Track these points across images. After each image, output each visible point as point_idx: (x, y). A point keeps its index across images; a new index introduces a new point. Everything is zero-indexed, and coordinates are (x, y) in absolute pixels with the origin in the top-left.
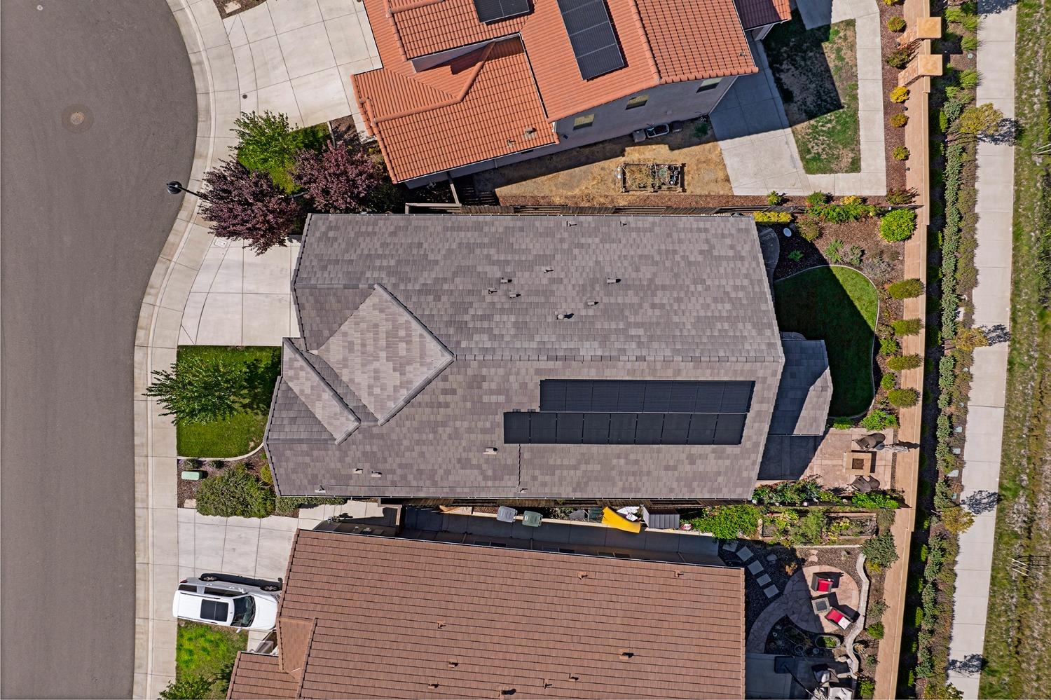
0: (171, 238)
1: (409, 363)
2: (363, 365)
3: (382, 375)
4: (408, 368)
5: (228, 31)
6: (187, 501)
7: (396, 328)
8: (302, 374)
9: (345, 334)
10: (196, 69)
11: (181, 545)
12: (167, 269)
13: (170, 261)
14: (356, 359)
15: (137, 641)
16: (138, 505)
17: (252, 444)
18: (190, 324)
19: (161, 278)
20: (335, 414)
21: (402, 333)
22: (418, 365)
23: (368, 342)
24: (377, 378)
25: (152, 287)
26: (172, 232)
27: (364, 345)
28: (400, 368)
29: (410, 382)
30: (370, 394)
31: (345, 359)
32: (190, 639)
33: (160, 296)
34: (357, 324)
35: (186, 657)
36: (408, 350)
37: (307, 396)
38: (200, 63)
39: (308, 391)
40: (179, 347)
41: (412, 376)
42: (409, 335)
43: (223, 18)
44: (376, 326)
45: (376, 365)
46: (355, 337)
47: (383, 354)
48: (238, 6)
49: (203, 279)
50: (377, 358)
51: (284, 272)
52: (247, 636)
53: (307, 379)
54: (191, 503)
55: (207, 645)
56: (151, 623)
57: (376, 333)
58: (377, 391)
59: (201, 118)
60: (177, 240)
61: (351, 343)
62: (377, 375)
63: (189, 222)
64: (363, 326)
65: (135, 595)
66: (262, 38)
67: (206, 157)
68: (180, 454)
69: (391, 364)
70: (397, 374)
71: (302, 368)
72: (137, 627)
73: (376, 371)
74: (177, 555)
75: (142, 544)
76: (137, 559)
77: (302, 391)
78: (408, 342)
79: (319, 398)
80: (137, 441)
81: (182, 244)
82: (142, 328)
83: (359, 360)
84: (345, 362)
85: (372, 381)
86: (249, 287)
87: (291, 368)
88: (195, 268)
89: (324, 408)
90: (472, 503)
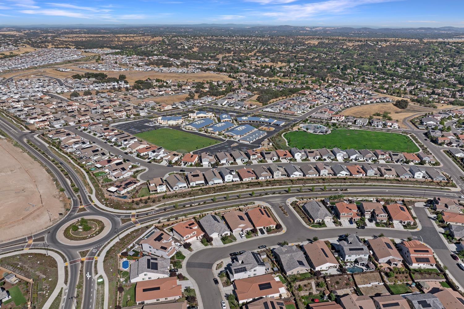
11: (240, 240)
15: (250, 241)
16: (238, 243)
31: (218, 230)
33: (220, 247)
35: (249, 237)
40: (223, 244)
49: (217, 245)
51: (215, 240)
54: (235, 240)
55: (247, 236)
56: (248, 240)
59: (202, 249)
60: (214, 248)
63: (212, 248)
65: (246, 241)
66: (195, 247)
67: (206, 248)
68: (233, 242)
76: (243, 242)
77: (221, 232)
82: (223, 247)
86: (217, 242)
87: (220, 234)
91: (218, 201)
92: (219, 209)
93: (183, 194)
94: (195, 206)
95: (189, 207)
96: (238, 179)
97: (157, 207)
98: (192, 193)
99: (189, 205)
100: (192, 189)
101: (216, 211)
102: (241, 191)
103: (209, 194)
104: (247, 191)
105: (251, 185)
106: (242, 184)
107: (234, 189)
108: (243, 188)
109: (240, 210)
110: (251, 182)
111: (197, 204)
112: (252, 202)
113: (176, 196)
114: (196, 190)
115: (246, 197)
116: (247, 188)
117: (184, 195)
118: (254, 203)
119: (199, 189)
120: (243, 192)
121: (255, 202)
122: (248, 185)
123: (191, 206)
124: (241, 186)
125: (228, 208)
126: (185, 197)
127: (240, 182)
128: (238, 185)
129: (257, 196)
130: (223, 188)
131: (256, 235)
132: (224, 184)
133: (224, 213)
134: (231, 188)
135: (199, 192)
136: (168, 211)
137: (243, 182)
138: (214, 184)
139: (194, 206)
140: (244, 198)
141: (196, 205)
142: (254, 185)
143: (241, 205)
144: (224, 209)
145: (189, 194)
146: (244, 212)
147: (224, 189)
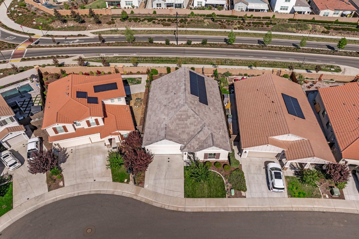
0: (143, 201)
1: (187, 115)
2: (189, 128)
3: (191, 122)
4: (189, 114)
5: (69, 185)
6: (243, 195)
7: (178, 119)
8: (192, 144)
9: (180, 134)
10: (80, 194)
11: (260, 197)
12: (155, 202)
13: (152, 201)
14: (187, 130)
15: (302, 210)
16: (248, 210)
17: (218, 176)
18: (176, 194)
19: (158, 204)
20: (204, 133)
21: (179, 117)
22: (188, 112)
23: (182, 126)
24: (192, 124)
25: (162, 206)
26: (141, 200)
27: (183, 128)
28: (189, 117)
29: (193, 115)
30: (197, 126)
31: (187, 133)
32: (295, 193)
33: (165, 204)
34: (177, 130)
35: (302, 195)
36: (184, 115)
37: (199, 143)
38: (78, 193)
39: (197, 142)
40: (185, 197)
41: (191, 114)
42: (180, 115)
43: (64, 187)
44: (177, 124)
45: (188, 124)
46: (180, 131)
47: (185, 122)
48: (62, 182)
49: (159, 191)
50: (186, 124)
51: (159, 168)
52: (287, 176)
53: (194, 143)
54: (243, 193)
55: (295, 188)
56: (293, 206)
57: (179, 124)
58: (196, 123)
59: (99, 193)
60: (144, 199)
61: (182, 132)
62: (191, 124)
63: (138, 196)
64: (177, 128)
65: (284, 211)
66: (75, 176)
67: (114, 191)
68: (226, 197)
69: (188, 120)
70: (191, 118)
71: (190, 145)
72: (296, 210)
73: (190, 124)
74: (264, 198)
75: (263, 209)
76: (269, 210)
77: (198, 144)
78: (182, 115)
79: (199, 139)
80: (223, 210)
81: (146, 197)
82: (178, 209)
83: (187, 129)
84: (188, 134)
85: (193, 125)
86: (163, 177)
87: (190, 148)
88: (155, 194)
89: (202, 137)
90: (228, 127)
91: (240, 47)
92: (232, 63)
93: (167, 19)
94: (177, 46)
95: (161, 45)
96: (307, 9)
97: (93, 33)
98: (189, 19)
99: (164, 42)
100: (192, 13)
101: (220, 67)
102: (307, 35)
103: (225, 28)
104: (323, 39)
105: (336, 29)
106: (313, 21)
107: (290, 29)
108: (314, 31)
109: (293, 77)
110: (337, 22)
111: (184, 42)
112: (332, 67)
113: (149, 20)
114: (201, 16)
115: (318, 52)
116: (323, 32)
117: (169, 20)
118: (338, 70)
119: (208, 16)
120: (312, 39)
121: (342, 67)
122: (328, 28)
123: (168, 44)
124: (310, 26)
125: (258, 68)
126: (168, 25)
127: (310, 17)
128: (302, 23)
129: (351, 54)
130: (264, 22)
131: (336, 190)
132: (270, 15)
133: (240, 78)
134: (283, 25)
135: (205, 20)
136: (108, 45)
137: (317, 18)
138: (247, 10)
139: (173, 45)
140: (312, 51)
141: (181, 45)
142: (343, 29)
143: (300, 66)
144: (247, 68)
145: (181, 21)
146: (304, 87)
147: (265, 26)
